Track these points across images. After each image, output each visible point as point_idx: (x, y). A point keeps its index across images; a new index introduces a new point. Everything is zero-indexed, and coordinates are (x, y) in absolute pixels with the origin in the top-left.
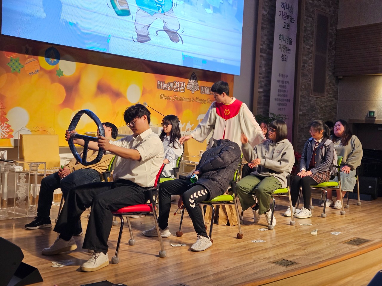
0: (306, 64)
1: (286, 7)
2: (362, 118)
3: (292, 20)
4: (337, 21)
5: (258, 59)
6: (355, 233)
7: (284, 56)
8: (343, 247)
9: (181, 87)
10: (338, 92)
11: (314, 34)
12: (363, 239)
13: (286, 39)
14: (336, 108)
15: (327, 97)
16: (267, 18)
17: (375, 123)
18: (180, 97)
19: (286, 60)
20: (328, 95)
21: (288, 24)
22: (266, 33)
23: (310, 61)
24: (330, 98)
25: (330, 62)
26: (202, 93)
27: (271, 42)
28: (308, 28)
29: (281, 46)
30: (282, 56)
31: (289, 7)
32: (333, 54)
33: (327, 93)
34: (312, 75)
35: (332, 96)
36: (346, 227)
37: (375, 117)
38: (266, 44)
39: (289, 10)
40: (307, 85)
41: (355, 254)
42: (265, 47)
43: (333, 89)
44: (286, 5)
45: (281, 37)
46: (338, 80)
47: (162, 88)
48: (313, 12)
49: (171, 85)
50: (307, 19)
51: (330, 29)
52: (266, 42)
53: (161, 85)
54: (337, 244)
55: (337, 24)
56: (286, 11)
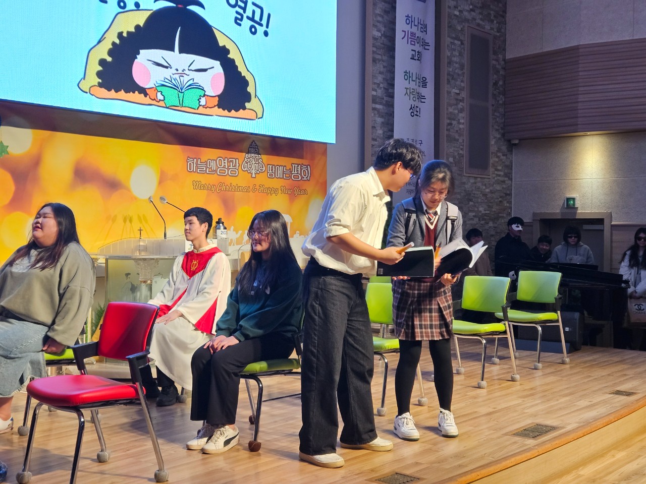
0: (454, 120)
1: (413, 23)
2: (555, 209)
3: (425, 44)
4: (505, 45)
5: (369, 114)
6: (535, 415)
7: (414, 107)
8: (508, 443)
9: (231, 167)
10: (512, 166)
11: (466, 67)
12: (546, 426)
13: (416, 78)
14: (510, 195)
15: (494, 176)
16: (381, 44)
17: (577, 217)
18: (231, 186)
19: (418, 114)
20: (496, 172)
21: (418, 52)
22: (382, 69)
23: (461, 115)
24: (498, 178)
25: (496, 116)
26: (271, 177)
27: (390, 84)
28: (454, 59)
29: (408, 91)
30: (411, 108)
31: (418, 23)
32: (501, 102)
33: (493, 170)
34: (465, 139)
35: (502, 173)
36: (519, 405)
37: (577, 208)
38: (382, 89)
39: (419, 28)
40: (457, 157)
41: (529, 455)
42: (379, 93)
43: (503, 162)
44: (413, 20)
45: (408, 75)
46: (511, 146)
47: (196, 170)
48: (462, 30)
49: (213, 164)
50: (451, 42)
51: (493, 60)
52: (381, 85)
53: (195, 165)
54: (499, 438)
55: (504, 50)
56: (414, 29)
